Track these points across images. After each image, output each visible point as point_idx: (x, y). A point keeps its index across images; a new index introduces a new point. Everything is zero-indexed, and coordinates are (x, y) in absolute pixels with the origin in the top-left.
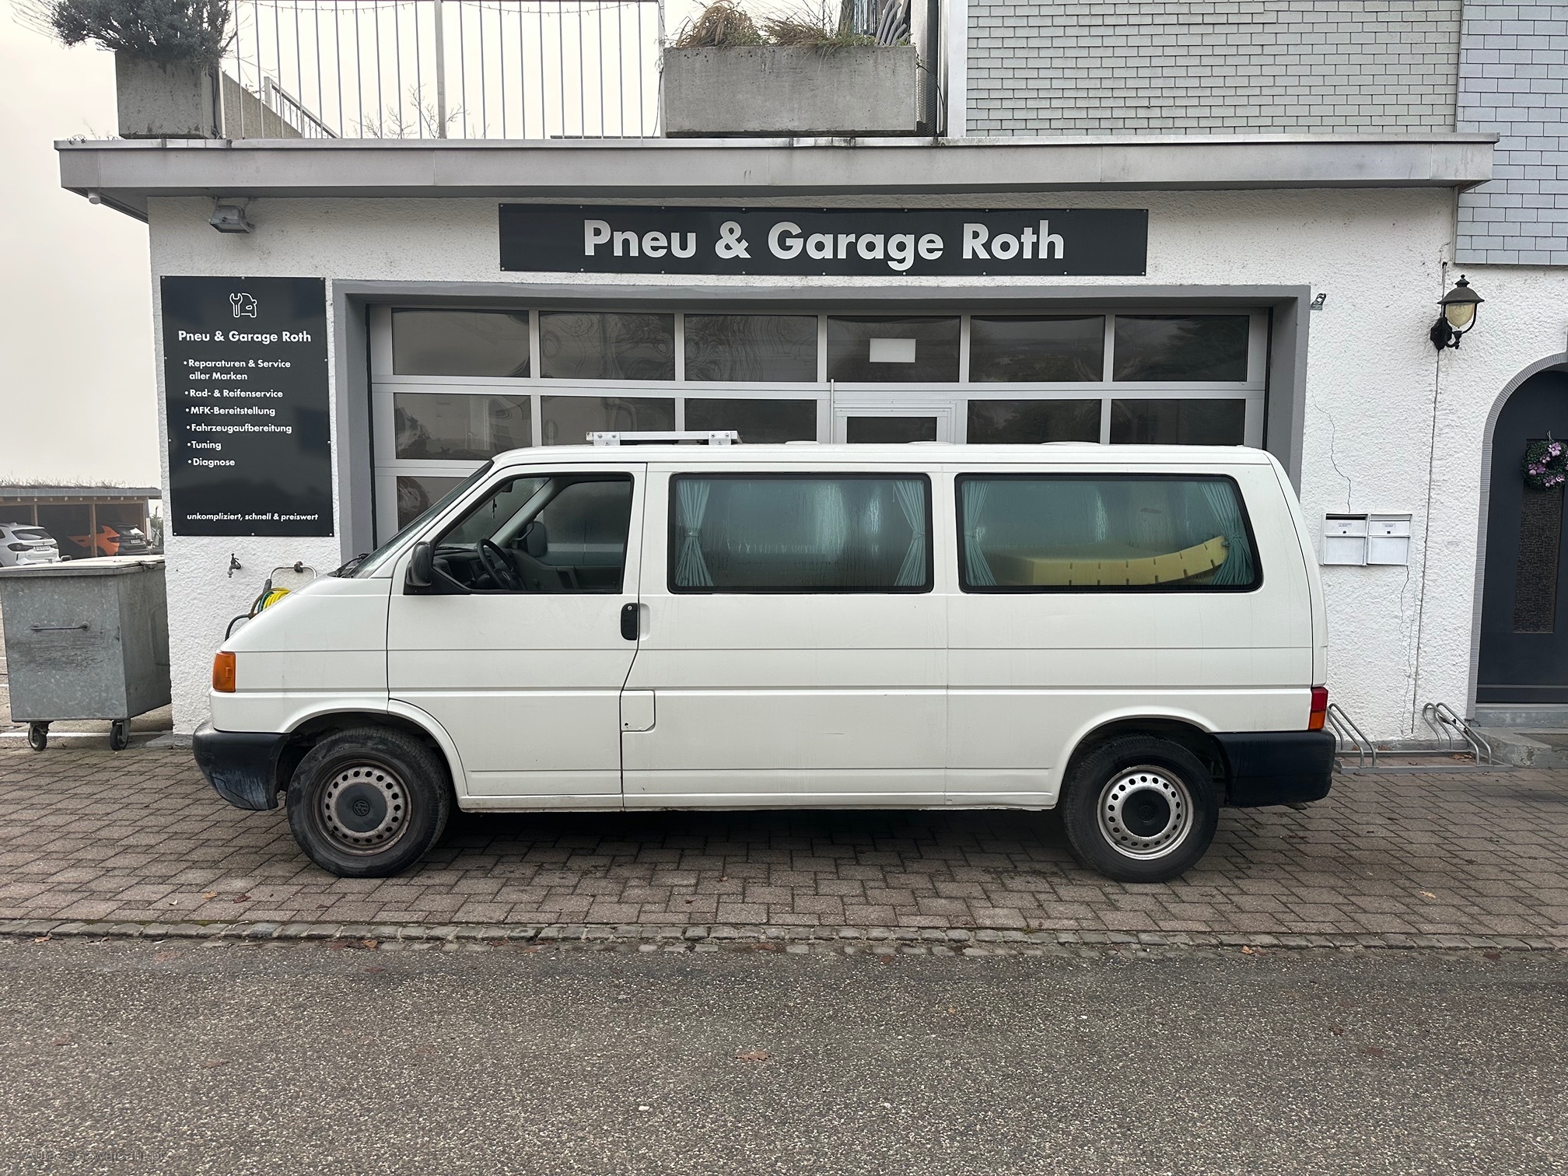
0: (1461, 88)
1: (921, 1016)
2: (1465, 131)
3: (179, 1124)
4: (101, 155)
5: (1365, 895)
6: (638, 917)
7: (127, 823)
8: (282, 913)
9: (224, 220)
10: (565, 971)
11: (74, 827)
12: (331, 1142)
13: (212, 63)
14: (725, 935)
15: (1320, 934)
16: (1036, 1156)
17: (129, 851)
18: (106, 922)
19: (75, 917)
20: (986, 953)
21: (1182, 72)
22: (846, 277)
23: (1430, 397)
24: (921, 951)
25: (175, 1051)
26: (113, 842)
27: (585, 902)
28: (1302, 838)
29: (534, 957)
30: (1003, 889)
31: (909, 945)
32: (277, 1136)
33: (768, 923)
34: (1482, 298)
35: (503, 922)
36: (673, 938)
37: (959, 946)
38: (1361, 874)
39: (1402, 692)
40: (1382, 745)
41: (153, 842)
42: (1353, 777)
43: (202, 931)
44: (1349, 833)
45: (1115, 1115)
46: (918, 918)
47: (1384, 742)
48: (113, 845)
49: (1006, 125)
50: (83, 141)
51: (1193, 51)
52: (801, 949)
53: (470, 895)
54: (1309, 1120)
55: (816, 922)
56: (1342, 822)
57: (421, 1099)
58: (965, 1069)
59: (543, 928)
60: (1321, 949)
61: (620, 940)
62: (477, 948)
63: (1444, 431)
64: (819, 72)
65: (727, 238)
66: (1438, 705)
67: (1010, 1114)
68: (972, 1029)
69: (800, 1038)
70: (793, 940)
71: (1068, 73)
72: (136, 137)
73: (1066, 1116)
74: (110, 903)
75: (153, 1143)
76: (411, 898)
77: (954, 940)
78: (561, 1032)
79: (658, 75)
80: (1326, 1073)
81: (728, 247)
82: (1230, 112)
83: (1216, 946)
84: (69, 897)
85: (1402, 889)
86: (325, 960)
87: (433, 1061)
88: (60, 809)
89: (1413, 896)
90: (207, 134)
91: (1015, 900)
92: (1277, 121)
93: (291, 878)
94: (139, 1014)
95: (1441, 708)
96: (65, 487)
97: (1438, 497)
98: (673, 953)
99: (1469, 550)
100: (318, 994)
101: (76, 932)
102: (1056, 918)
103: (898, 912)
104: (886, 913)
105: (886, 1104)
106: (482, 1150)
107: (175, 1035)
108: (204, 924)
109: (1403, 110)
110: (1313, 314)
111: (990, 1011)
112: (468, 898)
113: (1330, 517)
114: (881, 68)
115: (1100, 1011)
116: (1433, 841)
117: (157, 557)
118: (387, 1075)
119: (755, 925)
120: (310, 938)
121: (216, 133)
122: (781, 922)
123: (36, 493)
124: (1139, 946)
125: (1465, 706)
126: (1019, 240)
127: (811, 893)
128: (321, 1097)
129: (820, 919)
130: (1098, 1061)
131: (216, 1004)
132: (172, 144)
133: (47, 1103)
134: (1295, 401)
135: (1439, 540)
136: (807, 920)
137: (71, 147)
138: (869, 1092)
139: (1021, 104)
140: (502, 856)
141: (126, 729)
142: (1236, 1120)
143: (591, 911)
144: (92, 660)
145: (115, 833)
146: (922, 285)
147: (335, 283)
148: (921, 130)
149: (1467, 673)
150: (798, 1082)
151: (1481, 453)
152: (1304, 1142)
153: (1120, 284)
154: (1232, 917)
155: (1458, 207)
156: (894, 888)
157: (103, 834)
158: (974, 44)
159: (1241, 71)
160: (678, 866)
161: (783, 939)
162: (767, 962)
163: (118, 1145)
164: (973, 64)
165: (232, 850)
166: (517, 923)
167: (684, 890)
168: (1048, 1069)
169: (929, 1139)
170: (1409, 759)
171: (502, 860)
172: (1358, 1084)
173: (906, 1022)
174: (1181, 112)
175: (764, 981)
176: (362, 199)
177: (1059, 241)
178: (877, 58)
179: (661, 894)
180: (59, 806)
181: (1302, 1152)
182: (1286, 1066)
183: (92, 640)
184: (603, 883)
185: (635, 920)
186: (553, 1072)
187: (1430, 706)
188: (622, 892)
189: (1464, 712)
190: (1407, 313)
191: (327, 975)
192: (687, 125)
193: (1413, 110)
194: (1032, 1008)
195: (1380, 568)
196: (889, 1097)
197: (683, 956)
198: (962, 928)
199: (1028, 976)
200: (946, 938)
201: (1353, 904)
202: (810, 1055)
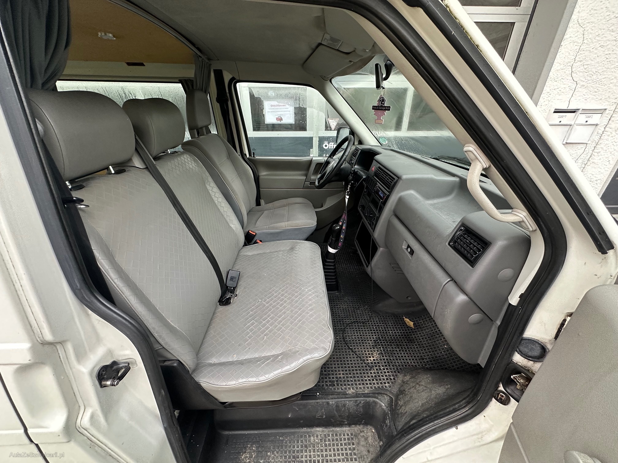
113: (556, 111)
195: (571, 145)
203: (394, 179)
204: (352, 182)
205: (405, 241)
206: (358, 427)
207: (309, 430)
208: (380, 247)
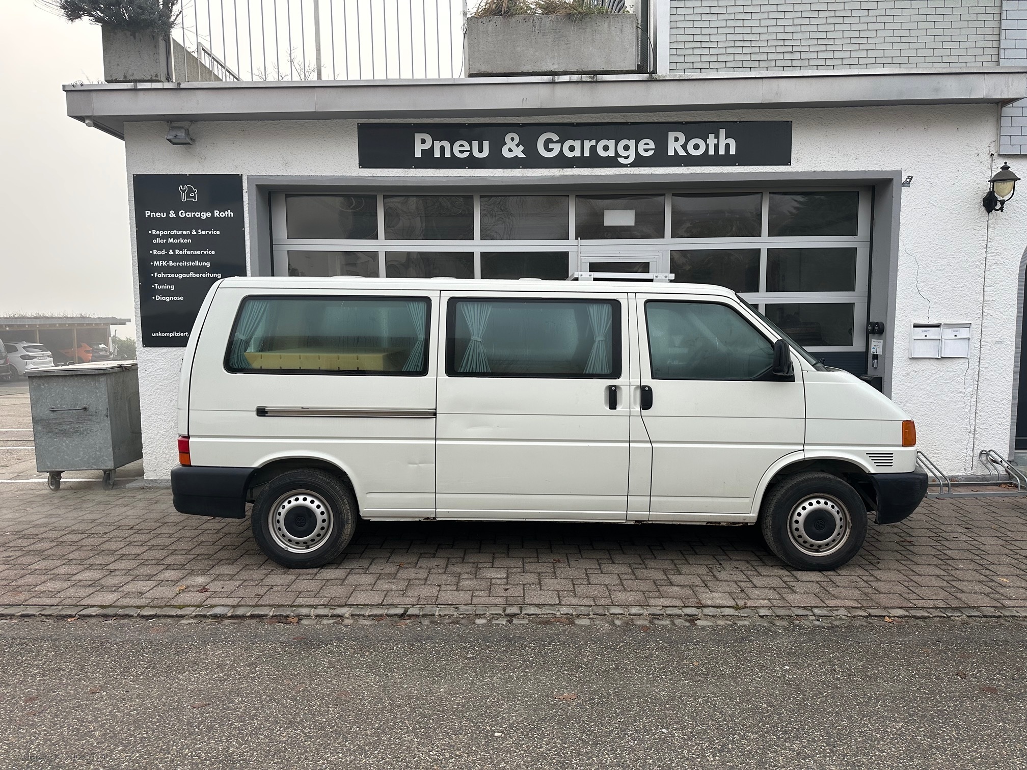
0: (1003, 37)
1: (676, 668)
2: (1005, 65)
3: (182, 749)
4: (94, 94)
5: (961, 581)
6: (472, 600)
7: (120, 539)
8: (232, 599)
9: (176, 136)
10: (428, 638)
11: (84, 542)
12: (288, 760)
13: (166, 32)
14: (532, 612)
15: (936, 608)
16: (774, 766)
17: (124, 558)
18: (114, 607)
19: (93, 603)
20: (711, 624)
21: (814, 28)
22: (589, 169)
23: (983, 244)
24: (667, 622)
25: (172, 696)
26: (112, 552)
27: (435, 590)
28: (910, 542)
29: (406, 628)
30: (715, 579)
31: (658, 619)
32: (250, 756)
33: (560, 604)
34: (1018, 177)
35: (381, 604)
36: (498, 614)
37: (692, 619)
38: (955, 566)
39: (965, 443)
40: (952, 478)
41: (139, 552)
42: (936, 500)
43: (180, 612)
44: (941, 538)
45: (823, 736)
46: (661, 600)
47: (953, 476)
48: (112, 554)
49: (696, 65)
50: (82, 85)
51: (822, 14)
52: (585, 622)
53: (356, 586)
54: (957, 739)
55: (592, 603)
56: (935, 530)
57: (345, 729)
58: (713, 705)
59: (408, 608)
60: (938, 618)
61: (461, 616)
62: (366, 622)
63: (992, 267)
64: (572, 32)
65: (510, 144)
66: (990, 451)
67: (750, 737)
68: (712, 677)
69: (596, 683)
70: (578, 616)
71: (738, 30)
72: (117, 81)
73: (789, 737)
74: (115, 594)
75: (166, 762)
76: (317, 588)
77: (688, 615)
78: (433, 680)
79: (463, 36)
80: (962, 705)
81: (510, 150)
82: (847, 55)
83: (867, 617)
84: (87, 590)
85: (985, 576)
86: (265, 632)
87: (349, 702)
88: (74, 530)
89: (994, 581)
90: (163, 79)
91: (723, 586)
92: (878, 60)
93: (235, 575)
94: (145, 671)
95: (992, 453)
96: (56, 318)
97: (989, 312)
98: (499, 625)
99: (1010, 347)
100: (263, 655)
101: (95, 614)
102: (755, 599)
103: (647, 596)
104: (639, 597)
105: (664, 730)
106: (392, 765)
107: (171, 685)
108: (181, 607)
109: (963, 52)
110: (904, 190)
111: (722, 664)
112: (356, 588)
113: (916, 326)
114: (613, 28)
115: (797, 663)
116: (999, 543)
117: (131, 362)
118: (319, 712)
119: (551, 605)
120: (252, 617)
121: (169, 79)
122: (568, 603)
123: (38, 322)
124: (814, 617)
125: (1008, 451)
126: (706, 142)
127: (585, 583)
128: (276, 728)
129: (595, 602)
130: (803, 698)
131: (195, 663)
132: (141, 86)
133: (90, 734)
134: (892, 248)
135: (989, 340)
136: (586, 601)
137: (73, 89)
138: (650, 722)
139: (706, 51)
140: (374, 559)
141: (112, 476)
142: (906, 739)
143: (439, 596)
144: (90, 430)
145: (113, 546)
146: (641, 173)
147: (249, 178)
148: (641, 69)
149: (1009, 429)
150: (601, 715)
151: (1017, 282)
152: (957, 755)
153: (774, 171)
154: (874, 597)
155: (1001, 116)
156: (641, 580)
157: (105, 546)
158: (674, 11)
159: (854, 27)
160: (493, 565)
161: (572, 615)
162: (564, 631)
163: (143, 763)
164: (674, 25)
165: (192, 557)
166: (391, 605)
167: (499, 582)
168: (770, 704)
169: (698, 755)
170: (971, 488)
171: (374, 561)
172: (985, 712)
173: (666, 672)
174: (814, 55)
175: (565, 644)
176: (266, 121)
177: (732, 142)
178: (610, 22)
179: (484, 584)
180: (73, 528)
181: (957, 762)
182: (933, 700)
183: (90, 417)
184: (444, 577)
185: (470, 602)
186: (432, 709)
187: (984, 452)
188: (458, 583)
189: (1007, 456)
190: (967, 188)
191: (268, 642)
192: (484, 69)
193: (970, 52)
194: (750, 661)
195: (950, 360)
196: (665, 725)
197: (506, 627)
198: (692, 607)
199: (743, 639)
200: (683, 614)
201: (954, 587)
202: (605, 696)
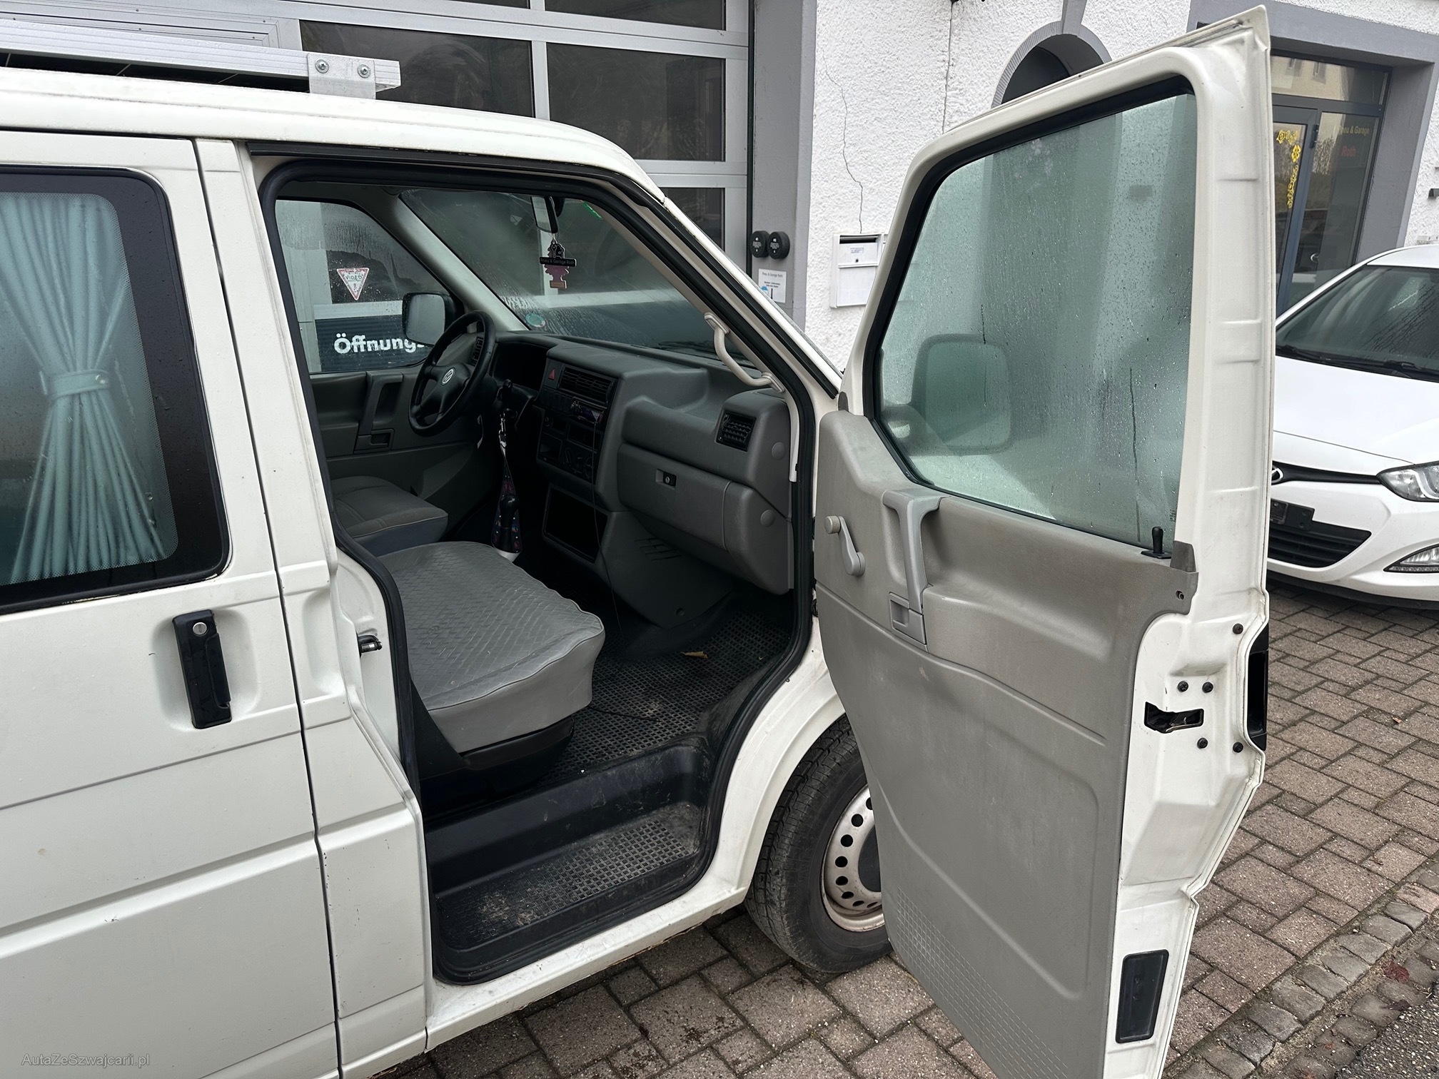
23: (942, 70)
113: (845, 240)
134: (803, 65)
203: (609, 382)
204: (508, 409)
205: (657, 471)
206: (662, 811)
207: (582, 843)
208: (611, 511)
